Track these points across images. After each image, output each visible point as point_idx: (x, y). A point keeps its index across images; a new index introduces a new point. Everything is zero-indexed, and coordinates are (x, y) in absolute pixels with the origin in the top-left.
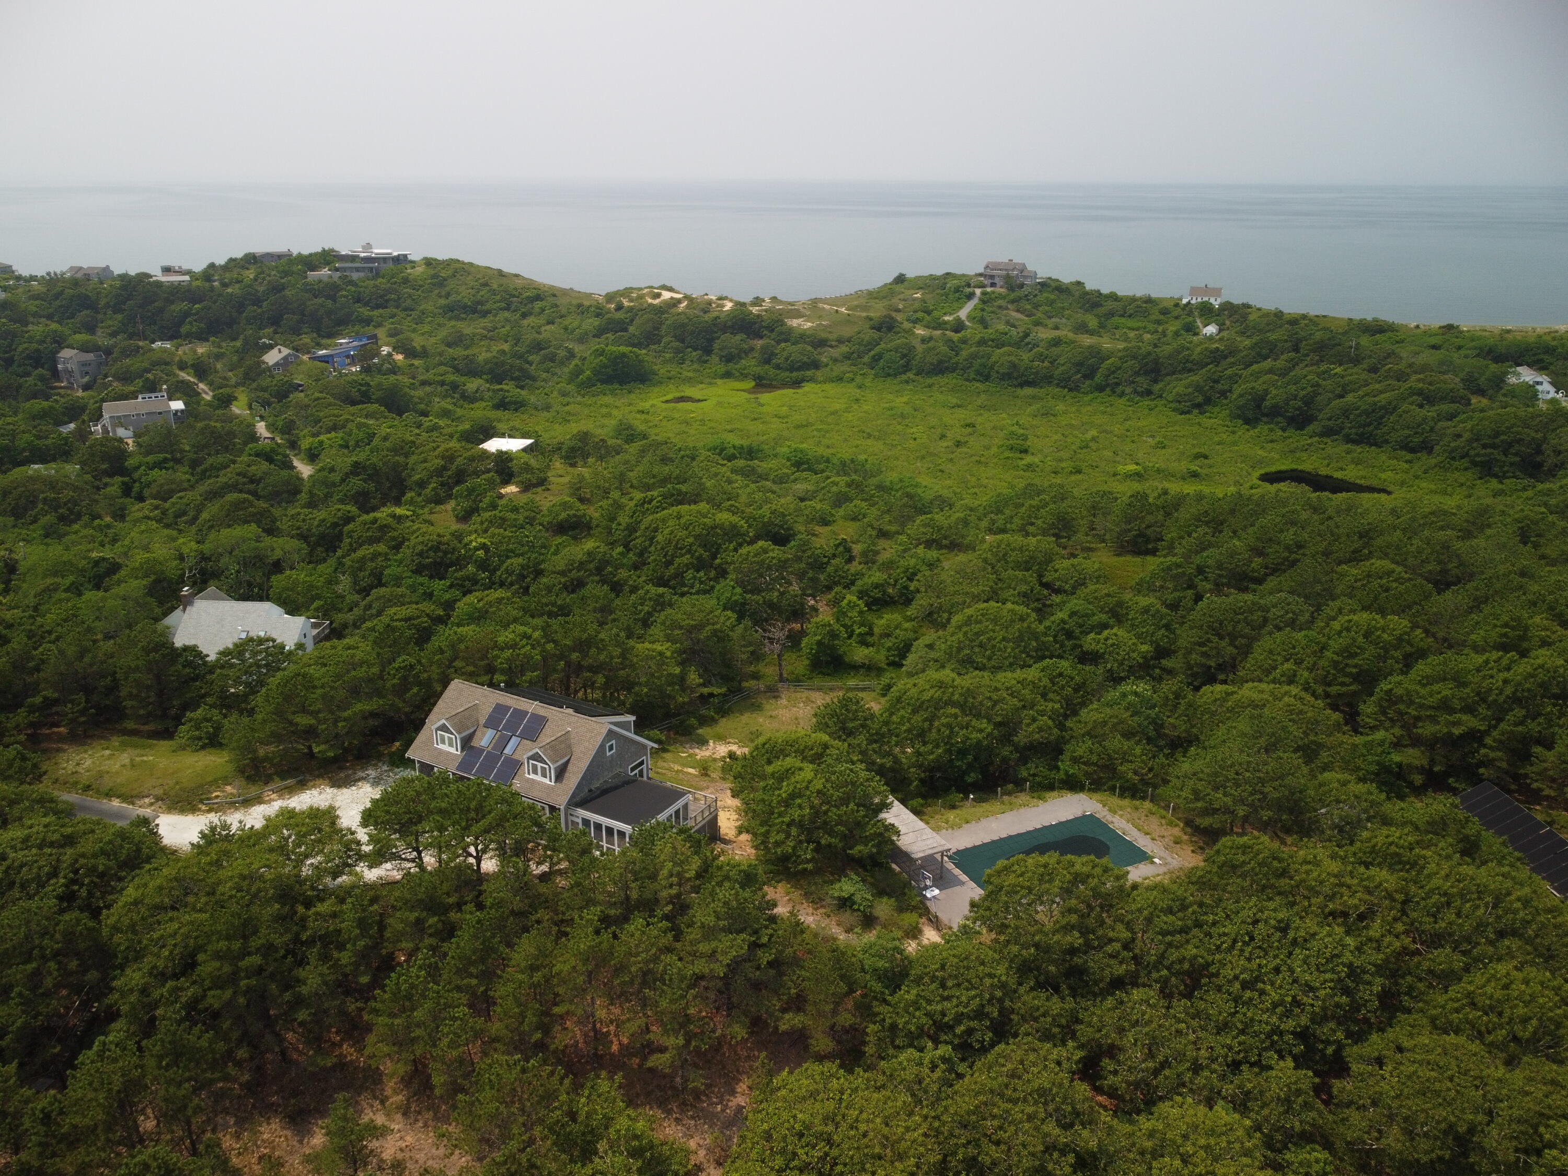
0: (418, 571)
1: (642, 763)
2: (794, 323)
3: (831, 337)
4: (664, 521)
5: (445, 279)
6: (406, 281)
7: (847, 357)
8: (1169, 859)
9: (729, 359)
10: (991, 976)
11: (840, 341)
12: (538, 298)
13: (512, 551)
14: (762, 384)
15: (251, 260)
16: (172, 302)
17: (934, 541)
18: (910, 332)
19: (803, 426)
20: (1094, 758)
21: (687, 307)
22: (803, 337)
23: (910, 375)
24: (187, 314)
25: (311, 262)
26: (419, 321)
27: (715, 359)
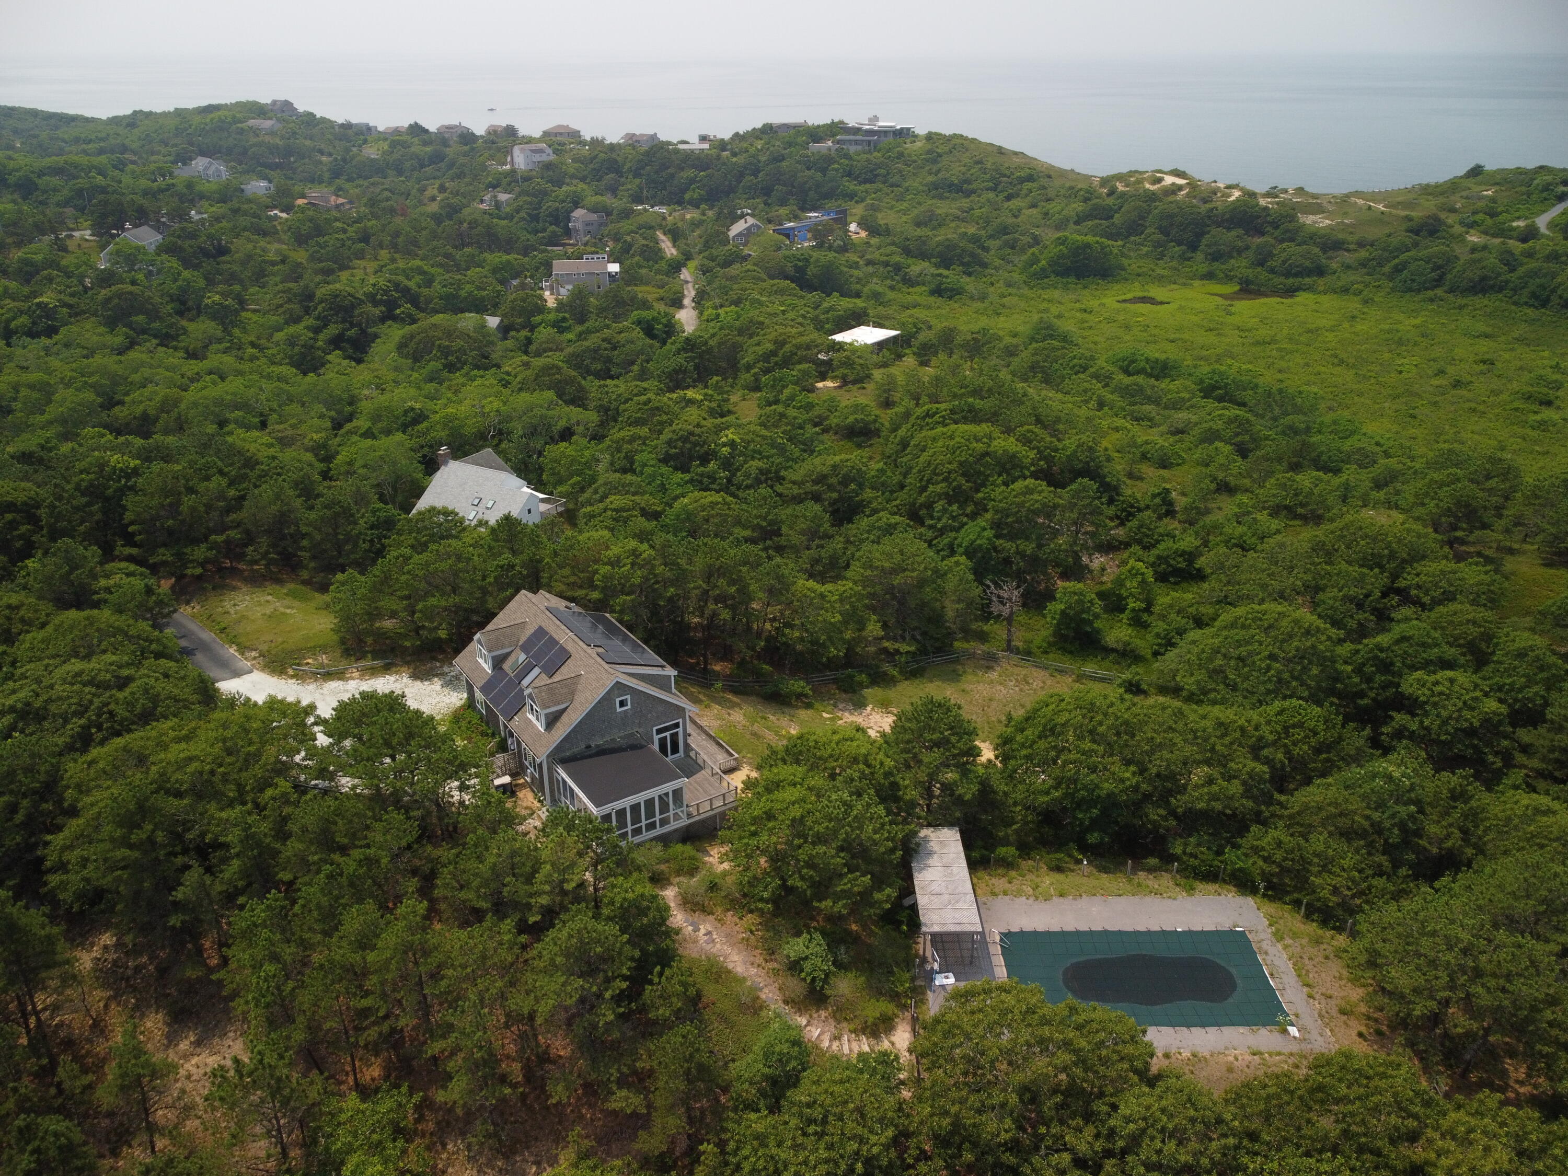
0: (665, 460)
1: (677, 725)
2: (1308, 220)
3: (1350, 239)
4: (934, 439)
5: (940, 155)
6: (901, 155)
7: (1363, 264)
8: (1315, 1035)
9: (1216, 257)
10: (862, 1140)
11: (1361, 244)
12: (1030, 178)
13: (760, 453)
14: (1249, 289)
15: (768, 130)
16: (682, 169)
17: (1286, 507)
18: (1460, 239)
19: (1265, 343)
20: (1278, 856)
21: (1188, 195)
22: (1313, 237)
23: (1439, 292)
24: (692, 181)
25: (815, 134)
26: (900, 198)
27: (1199, 256)
